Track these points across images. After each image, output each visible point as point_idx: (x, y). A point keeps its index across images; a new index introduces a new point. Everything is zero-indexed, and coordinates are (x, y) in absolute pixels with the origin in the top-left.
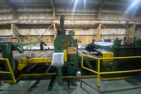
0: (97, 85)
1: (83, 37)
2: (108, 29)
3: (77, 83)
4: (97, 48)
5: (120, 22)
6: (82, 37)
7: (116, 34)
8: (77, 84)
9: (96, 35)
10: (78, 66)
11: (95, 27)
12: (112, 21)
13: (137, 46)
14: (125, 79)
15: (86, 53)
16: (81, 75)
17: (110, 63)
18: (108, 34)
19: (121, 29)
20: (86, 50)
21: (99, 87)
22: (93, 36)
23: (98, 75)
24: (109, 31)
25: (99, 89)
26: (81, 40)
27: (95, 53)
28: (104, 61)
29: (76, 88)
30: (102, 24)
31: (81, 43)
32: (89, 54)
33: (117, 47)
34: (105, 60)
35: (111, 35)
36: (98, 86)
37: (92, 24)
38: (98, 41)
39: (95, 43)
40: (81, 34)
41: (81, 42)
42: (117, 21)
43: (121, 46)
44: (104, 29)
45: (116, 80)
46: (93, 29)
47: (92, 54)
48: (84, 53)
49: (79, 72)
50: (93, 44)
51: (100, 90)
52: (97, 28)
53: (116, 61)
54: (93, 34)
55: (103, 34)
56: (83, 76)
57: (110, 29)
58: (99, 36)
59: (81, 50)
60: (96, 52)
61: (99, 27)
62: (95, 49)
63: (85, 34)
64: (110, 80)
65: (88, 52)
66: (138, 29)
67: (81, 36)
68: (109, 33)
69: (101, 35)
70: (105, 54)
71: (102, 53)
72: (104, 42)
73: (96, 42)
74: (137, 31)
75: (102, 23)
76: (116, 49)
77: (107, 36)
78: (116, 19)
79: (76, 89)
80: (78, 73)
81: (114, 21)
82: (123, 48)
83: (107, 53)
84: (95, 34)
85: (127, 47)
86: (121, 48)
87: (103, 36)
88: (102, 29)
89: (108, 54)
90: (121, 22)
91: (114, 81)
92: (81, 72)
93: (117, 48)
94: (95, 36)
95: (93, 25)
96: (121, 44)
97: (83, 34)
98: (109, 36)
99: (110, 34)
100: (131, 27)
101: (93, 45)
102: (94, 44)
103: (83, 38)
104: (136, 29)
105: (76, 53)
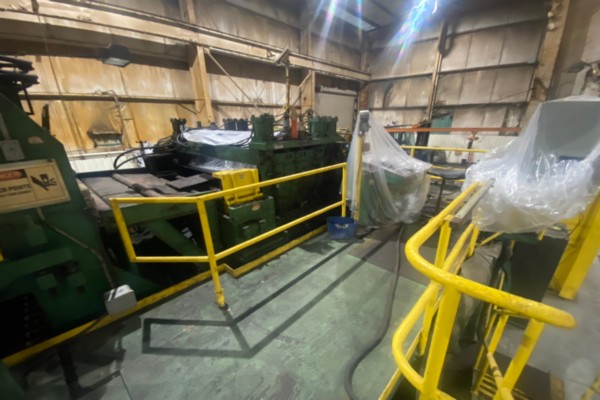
0: (216, 303)
1: (124, 107)
2: (235, 79)
3: (120, 344)
4: (203, 161)
5: (272, 56)
6: (118, 107)
7: (265, 102)
8: (124, 347)
9: (192, 102)
10: (104, 266)
11: (179, 58)
12: (245, 46)
13: (316, 140)
14: (301, 245)
15: (146, 189)
16: (134, 297)
17: (251, 207)
18: (240, 100)
19: (278, 84)
20: (149, 175)
21: (225, 308)
22: (179, 107)
23: (213, 265)
24: (240, 86)
25: (226, 314)
26: (117, 128)
27: (196, 180)
28: (232, 206)
29: (119, 367)
30: (208, 51)
31: (122, 143)
32: (169, 190)
33: (262, 145)
34: (232, 202)
35: (252, 106)
36: (223, 304)
37: (160, 40)
38: (200, 126)
39: (187, 136)
40: (103, 90)
41: (118, 136)
42: (262, 50)
43: (275, 139)
44: (223, 78)
45: (277, 257)
46: (173, 70)
47: (179, 187)
48: (137, 189)
49: (124, 290)
50: (178, 142)
51: (232, 314)
52: (191, 69)
53: (270, 197)
54: (178, 97)
55: (220, 98)
56: (150, 300)
57: (244, 80)
58: (204, 105)
59: (117, 176)
60: (197, 176)
61: (198, 64)
62: (193, 165)
63: (132, 93)
64: (260, 267)
65: (161, 183)
66: (323, 89)
67: (113, 104)
68: (243, 99)
69: (216, 105)
70: (229, 176)
71: (218, 173)
72: (226, 129)
73: (190, 129)
74: (320, 95)
75: (207, 46)
76: (262, 153)
77: (239, 108)
78: (256, 37)
79: (122, 371)
80: (114, 294)
81: (250, 47)
82: (282, 147)
83: (235, 175)
84: (186, 97)
85: (293, 144)
86: (277, 147)
87: (223, 108)
88: (214, 76)
89: (241, 175)
90: (273, 53)
91: (274, 262)
92: (132, 287)
93: (264, 149)
94: (189, 106)
95: (165, 45)
96: (276, 134)
97: (120, 92)
98: (246, 109)
99: (246, 101)
100: (304, 82)
101: (182, 147)
102: (184, 140)
103: (127, 115)
104: (317, 90)
105: (66, 197)
